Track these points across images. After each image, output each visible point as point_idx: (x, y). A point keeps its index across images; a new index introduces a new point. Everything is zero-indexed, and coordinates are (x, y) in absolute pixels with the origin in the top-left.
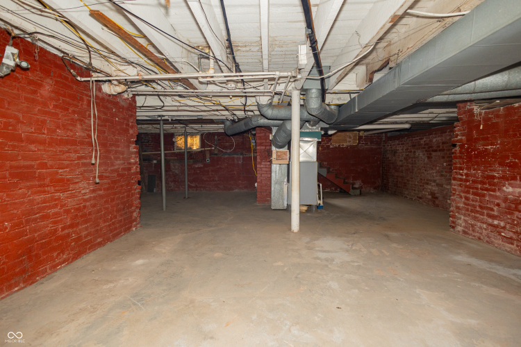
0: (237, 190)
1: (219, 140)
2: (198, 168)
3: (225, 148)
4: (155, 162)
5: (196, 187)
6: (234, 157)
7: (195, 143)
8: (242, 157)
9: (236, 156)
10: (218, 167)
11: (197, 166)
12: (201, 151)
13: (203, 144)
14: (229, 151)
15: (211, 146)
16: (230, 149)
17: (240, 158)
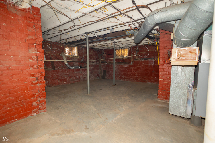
0: (149, 83)
1: (139, 50)
2: (126, 67)
3: (143, 55)
4: (106, 64)
5: (125, 78)
6: (148, 61)
7: (125, 53)
8: (153, 60)
9: (149, 60)
10: (137, 67)
11: (125, 66)
12: (129, 58)
13: (130, 54)
14: (145, 57)
15: (134, 55)
16: (146, 56)
17: (152, 61)
